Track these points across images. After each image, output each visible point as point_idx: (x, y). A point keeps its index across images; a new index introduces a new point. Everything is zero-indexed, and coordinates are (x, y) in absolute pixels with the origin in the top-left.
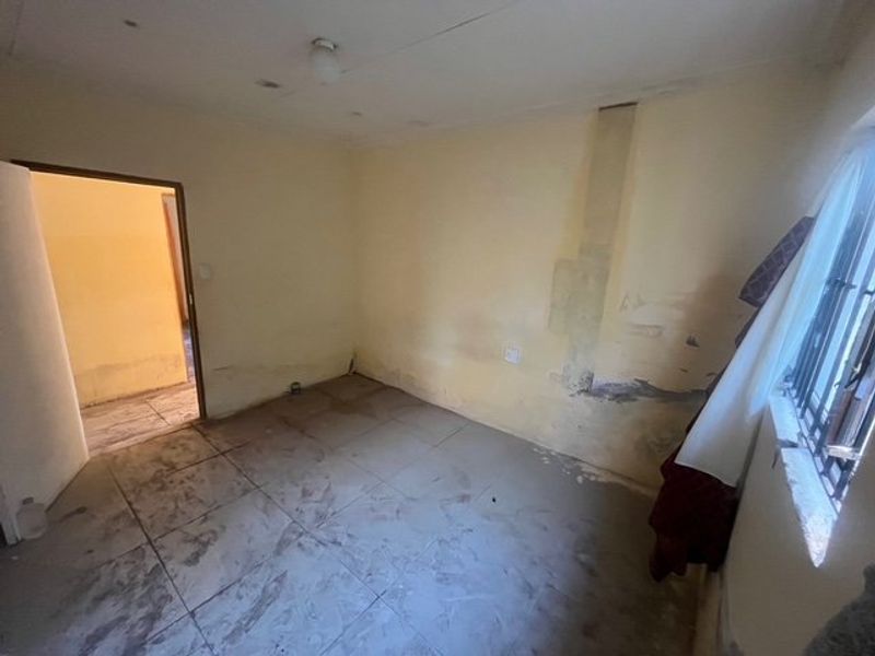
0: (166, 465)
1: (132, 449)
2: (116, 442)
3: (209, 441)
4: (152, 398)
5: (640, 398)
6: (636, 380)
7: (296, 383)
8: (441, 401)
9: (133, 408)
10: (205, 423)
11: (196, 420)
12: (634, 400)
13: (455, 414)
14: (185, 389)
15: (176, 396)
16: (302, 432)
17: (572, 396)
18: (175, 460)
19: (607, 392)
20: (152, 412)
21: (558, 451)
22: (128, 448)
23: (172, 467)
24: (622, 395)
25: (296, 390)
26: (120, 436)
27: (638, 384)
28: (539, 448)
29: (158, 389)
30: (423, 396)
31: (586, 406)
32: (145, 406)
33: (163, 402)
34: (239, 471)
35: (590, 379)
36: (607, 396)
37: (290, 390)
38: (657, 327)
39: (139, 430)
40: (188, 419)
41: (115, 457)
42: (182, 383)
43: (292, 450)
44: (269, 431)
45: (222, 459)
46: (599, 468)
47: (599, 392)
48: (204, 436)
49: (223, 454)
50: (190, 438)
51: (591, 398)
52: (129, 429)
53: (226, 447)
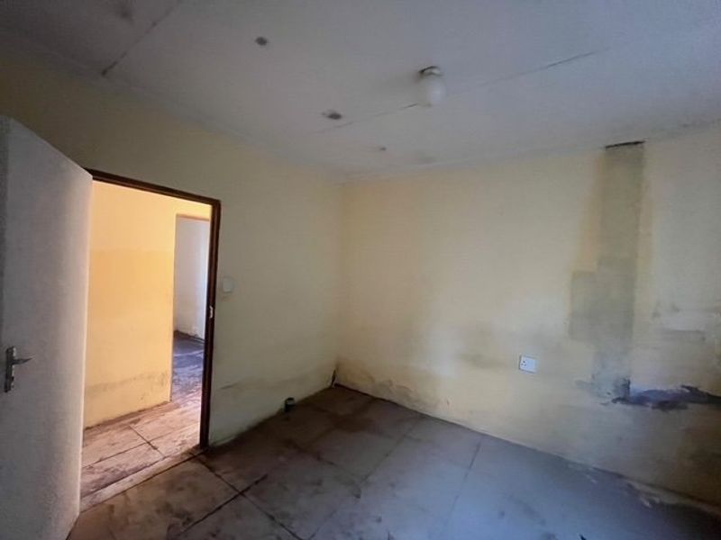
0: (178, 515)
1: (129, 494)
2: (106, 485)
3: (219, 477)
4: (135, 422)
5: (690, 406)
6: (683, 387)
7: (290, 399)
8: (442, 412)
9: (118, 436)
10: (206, 451)
11: (196, 448)
12: (685, 408)
13: (459, 426)
14: (170, 410)
15: (162, 418)
16: (319, 458)
17: (605, 404)
18: (188, 508)
19: (649, 400)
20: (140, 441)
21: (594, 466)
22: (124, 492)
23: (187, 519)
24: (667, 403)
25: (289, 407)
26: (109, 476)
27: (687, 391)
28: (574, 463)
29: (141, 411)
30: (420, 408)
31: (623, 415)
32: (130, 432)
33: (149, 427)
34: (272, 518)
35: (627, 385)
36: (650, 404)
37: (283, 407)
38: (698, 332)
39: (132, 466)
40: (185, 449)
41: (112, 508)
42: (165, 403)
43: (319, 483)
44: (282, 459)
45: (243, 501)
46: (651, 485)
47: (641, 400)
48: (211, 469)
49: (242, 493)
50: (195, 474)
51: (629, 408)
52: (120, 466)
53: (241, 485)
